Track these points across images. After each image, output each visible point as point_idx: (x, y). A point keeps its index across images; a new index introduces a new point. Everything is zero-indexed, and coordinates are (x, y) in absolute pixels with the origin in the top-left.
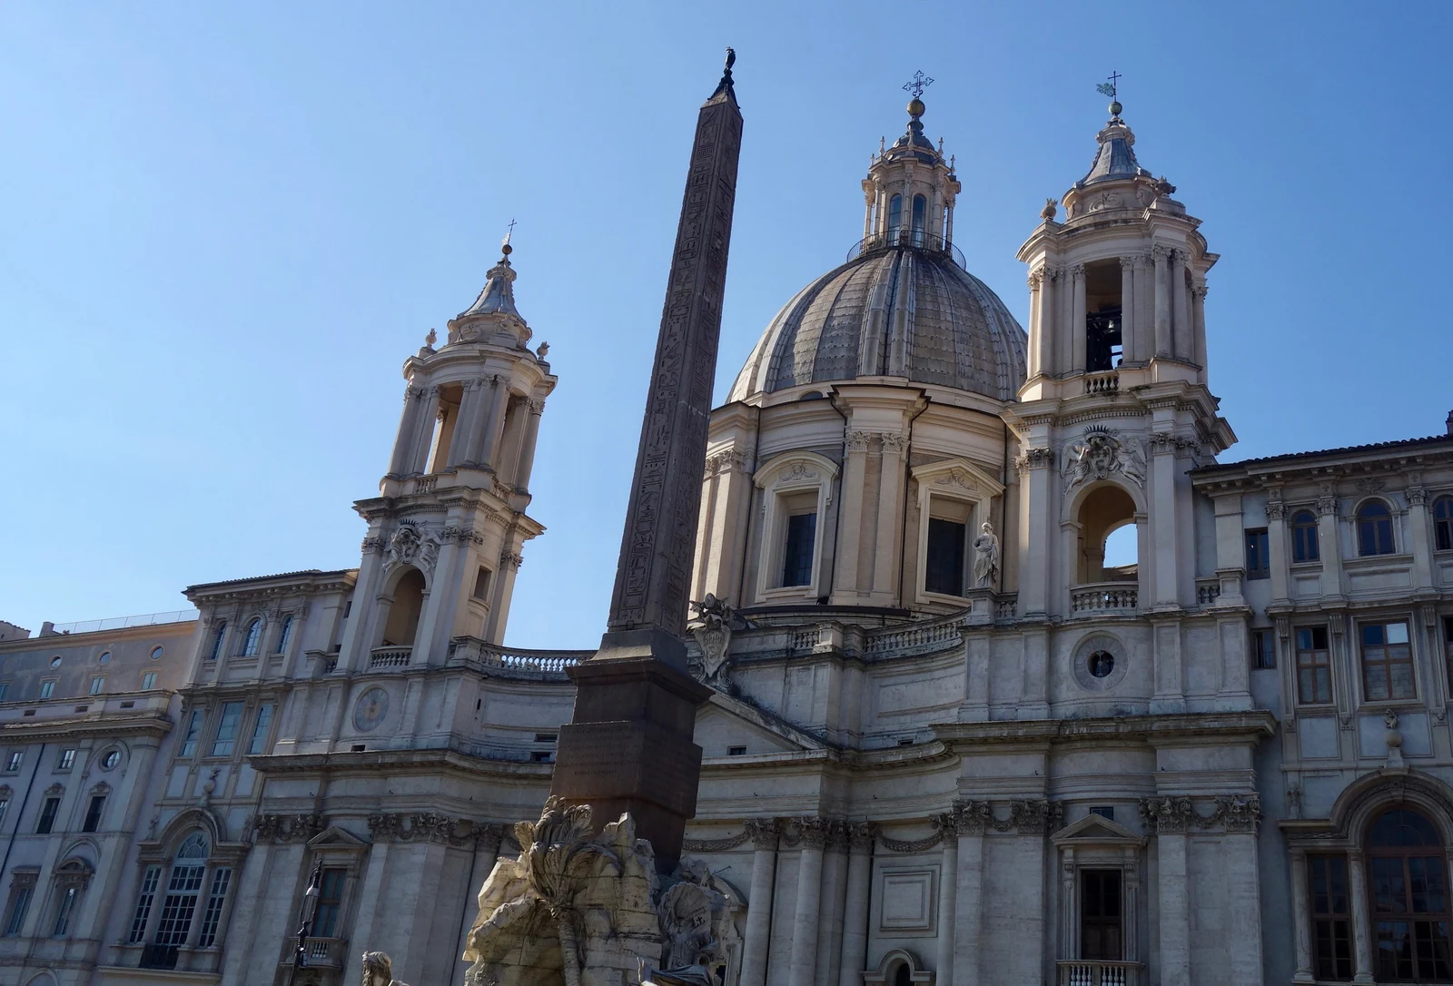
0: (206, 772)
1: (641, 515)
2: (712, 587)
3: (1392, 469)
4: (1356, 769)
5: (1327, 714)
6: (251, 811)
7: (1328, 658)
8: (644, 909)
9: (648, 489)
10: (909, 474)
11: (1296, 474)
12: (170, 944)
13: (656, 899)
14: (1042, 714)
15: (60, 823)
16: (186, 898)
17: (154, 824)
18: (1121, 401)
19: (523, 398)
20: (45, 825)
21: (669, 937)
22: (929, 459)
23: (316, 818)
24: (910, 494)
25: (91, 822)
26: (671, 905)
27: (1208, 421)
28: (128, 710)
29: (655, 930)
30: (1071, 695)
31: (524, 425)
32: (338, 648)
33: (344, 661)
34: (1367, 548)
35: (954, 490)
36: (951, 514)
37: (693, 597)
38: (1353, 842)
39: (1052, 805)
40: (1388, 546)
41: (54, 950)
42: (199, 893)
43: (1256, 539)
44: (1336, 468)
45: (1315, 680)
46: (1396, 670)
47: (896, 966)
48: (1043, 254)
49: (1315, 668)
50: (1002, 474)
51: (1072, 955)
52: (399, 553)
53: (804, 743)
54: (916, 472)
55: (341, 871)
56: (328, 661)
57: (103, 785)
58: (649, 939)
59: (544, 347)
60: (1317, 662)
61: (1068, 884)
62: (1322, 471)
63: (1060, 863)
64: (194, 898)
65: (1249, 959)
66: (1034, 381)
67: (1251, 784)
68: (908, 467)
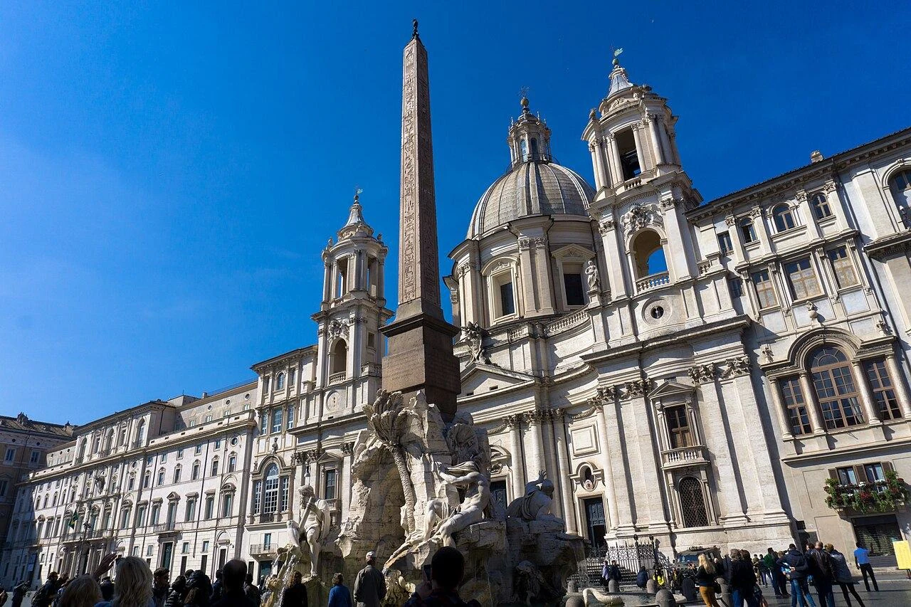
0: (272, 439)
1: (406, 247)
2: (470, 319)
3: (787, 187)
4: (796, 333)
5: (776, 310)
6: (293, 452)
7: (772, 285)
8: (437, 439)
9: (408, 233)
10: (550, 255)
11: (739, 202)
12: (270, 512)
13: (445, 434)
14: (633, 341)
15: (219, 472)
16: (273, 492)
17: (256, 465)
18: (644, 190)
19: (375, 258)
20: (214, 472)
21: (455, 453)
22: (558, 246)
23: (319, 451)
24: (553, 264)
25: (231, 468)
26: (454, 436)
27: (688, 191)
28: (238, 420)
29: (447, 449)
30: (645, 330)
31: (377, 271)
32: (316, 379)
33: (318, 384)
34: (780, 227)
35: (572, 259)
36: (573, 270)
37: (463, 325)
38: (802, 369)
39: (645, 383)
40: (791, 224)
41: (225, 522)
42: (277, 489)
43: (723, 237)
44: (759, 194)
45: (766, 297)
46: (807, 283)
47: (585, 469)
48: (594, 133)
49: (765, 291)
50: (593, 248)
51: (668, 448)
52: (333, 334)
53: (523, 378)
54: (553, 253)
55: (333, 471)
56: (312, 385)
57: (233, 453)
58: (443, 454)
59: (380, 235)
60: (766, 287)
61: (659, 416)
62: (752, 197)
63: (654, 407)
64: (276, 492)
65: (758, 433)
66: (601, 192)
67: (743, 352)
68: (549, 252)
